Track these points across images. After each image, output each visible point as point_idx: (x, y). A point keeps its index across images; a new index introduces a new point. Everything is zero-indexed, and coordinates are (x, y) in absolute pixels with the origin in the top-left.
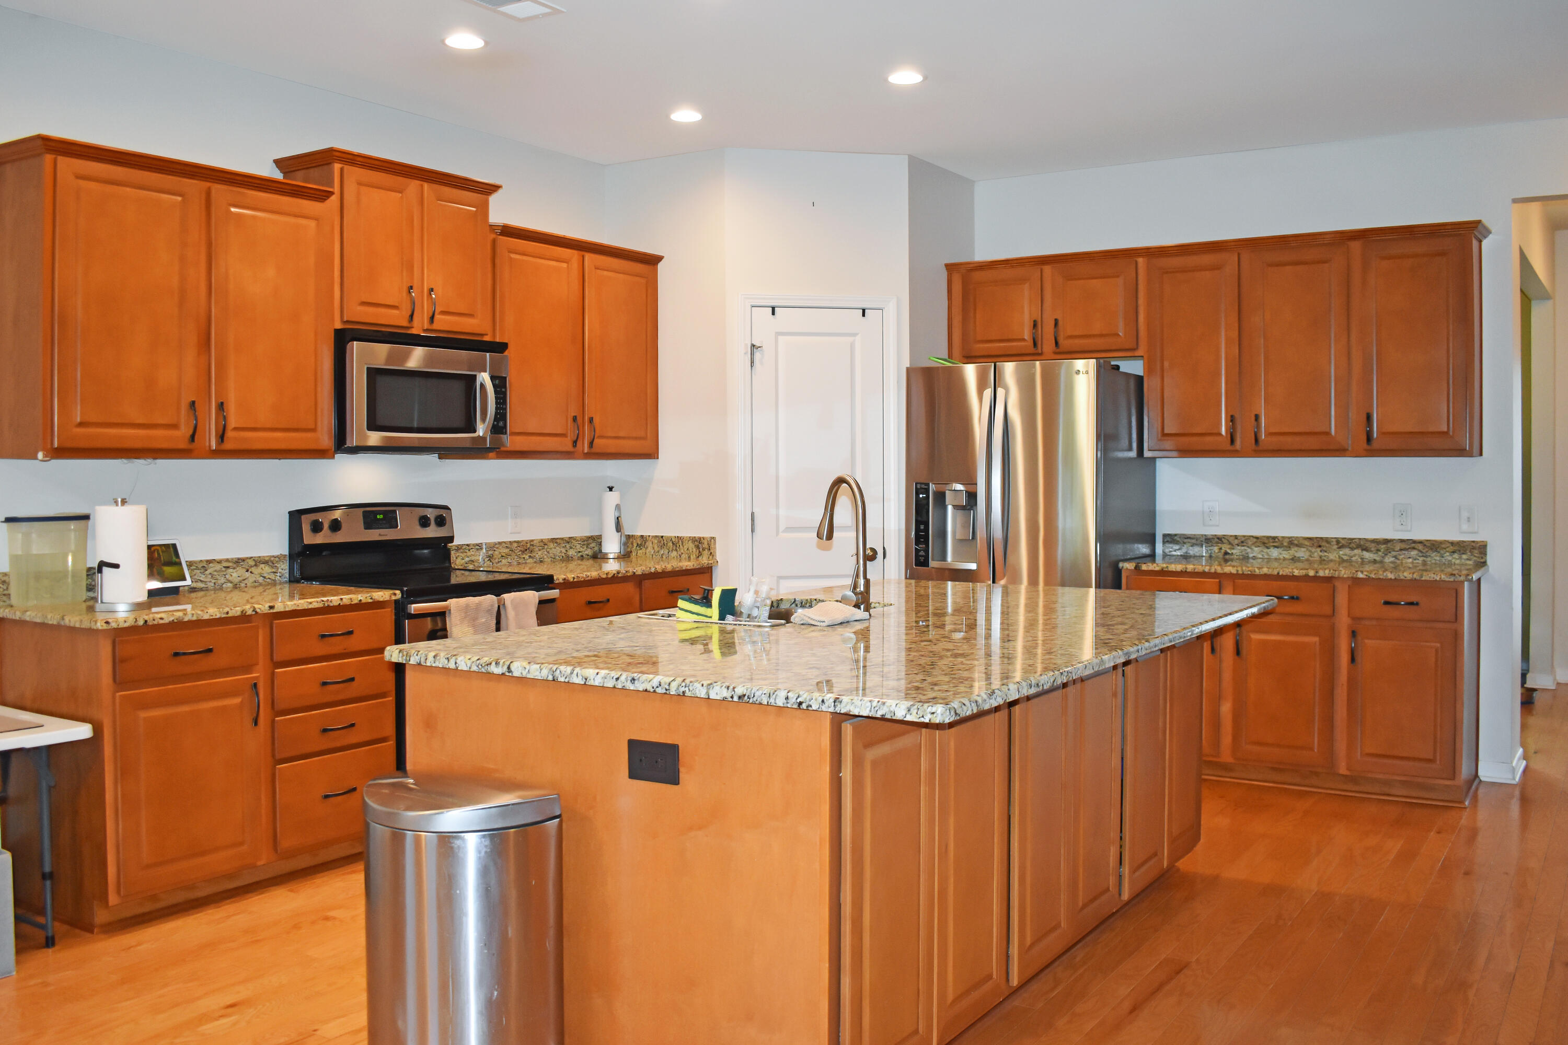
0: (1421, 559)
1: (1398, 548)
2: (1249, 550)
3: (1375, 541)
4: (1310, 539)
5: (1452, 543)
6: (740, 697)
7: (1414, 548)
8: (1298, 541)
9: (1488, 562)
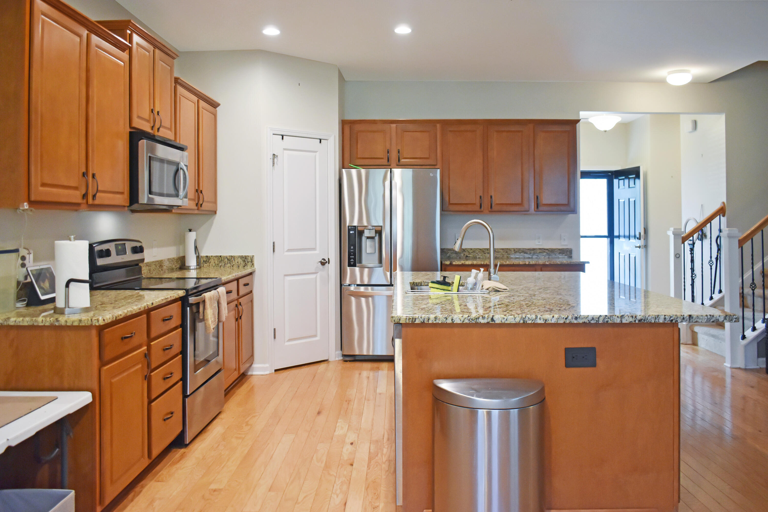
0: (548, 256)
1: (538, 252)
2: (477, 255)
3: (529, 249)
4: (503, 249)
5: (559, 249)
6: (639, 321)
7: (545, 252)
8: (498, 250)
9: (573, 257)
